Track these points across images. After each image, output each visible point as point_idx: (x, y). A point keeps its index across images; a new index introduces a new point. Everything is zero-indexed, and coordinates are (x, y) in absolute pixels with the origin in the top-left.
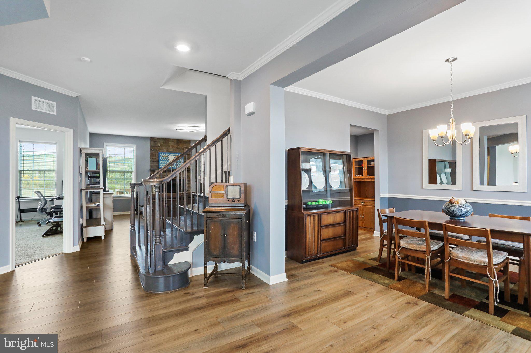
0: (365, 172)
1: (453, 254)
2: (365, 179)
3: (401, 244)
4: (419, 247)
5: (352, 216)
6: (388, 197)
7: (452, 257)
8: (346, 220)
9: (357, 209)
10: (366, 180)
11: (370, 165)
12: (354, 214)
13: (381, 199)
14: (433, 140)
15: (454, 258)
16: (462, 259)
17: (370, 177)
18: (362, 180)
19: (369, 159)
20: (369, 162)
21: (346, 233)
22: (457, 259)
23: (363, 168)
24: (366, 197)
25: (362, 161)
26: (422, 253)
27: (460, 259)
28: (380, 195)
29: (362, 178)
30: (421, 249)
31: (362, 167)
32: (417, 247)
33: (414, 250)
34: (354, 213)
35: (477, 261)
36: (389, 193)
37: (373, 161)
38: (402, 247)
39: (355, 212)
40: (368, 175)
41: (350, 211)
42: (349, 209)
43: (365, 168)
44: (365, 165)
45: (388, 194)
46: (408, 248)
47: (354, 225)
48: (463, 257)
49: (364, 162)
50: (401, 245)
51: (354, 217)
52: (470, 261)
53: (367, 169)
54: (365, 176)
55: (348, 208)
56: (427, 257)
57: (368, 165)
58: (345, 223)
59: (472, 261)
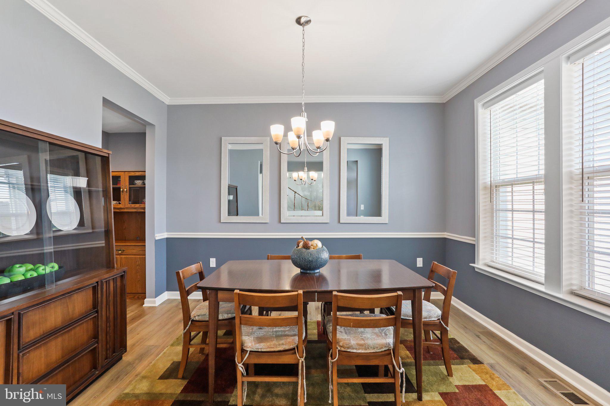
0: (125, 197)
1: (341, 344)
2: (124, 208)
3: (245, 345)
4: (283, 344)
5: (113, 289)
6: (167, 239)
7: (339, 348)
8: (99, 304)
9: (124, 272)
10: (126, 210)
11: (135, 184)
12: (116, 285)
13: (157, 242)
14: (276, 143)
15: (343, 349)
16: (356, 349)
17: (134, 205)
18: (118, 211)
19: (132, 174)
20: (132, 179)
21: (100, 333)
22: (349, 350)
23: (122, 190)
24: (125, 240)
25: (119, 177)
26: (289, 354)
27: (353, 349)
28: (155, 235)
29: (119, 207)
30: (287, 347)
31: (120, 188)
32: (279, 345)
33: (274, 352)
34: (116, 282)
35: (377, 346)
36: (168, 231)
37: (143, 178)
38: (250, 351)
39: (119, 280)
40: (130, 202)
41: (108, 282)
42: (106, 276)
43: (125, 190)
44: (125, 185)
45: (166, 233)
46: (263, 350)
47: (117, 308)
48: (358, 344)
49: (122, 179)
50: (246, 347)
51: (116, 291)
52: (368, 348)
53: (128, 191)
54: (125, 204)
55: (104, 275)
56: (300, 361)
57: (130, 184)
58: (97, 312)
59: (371, 348)
